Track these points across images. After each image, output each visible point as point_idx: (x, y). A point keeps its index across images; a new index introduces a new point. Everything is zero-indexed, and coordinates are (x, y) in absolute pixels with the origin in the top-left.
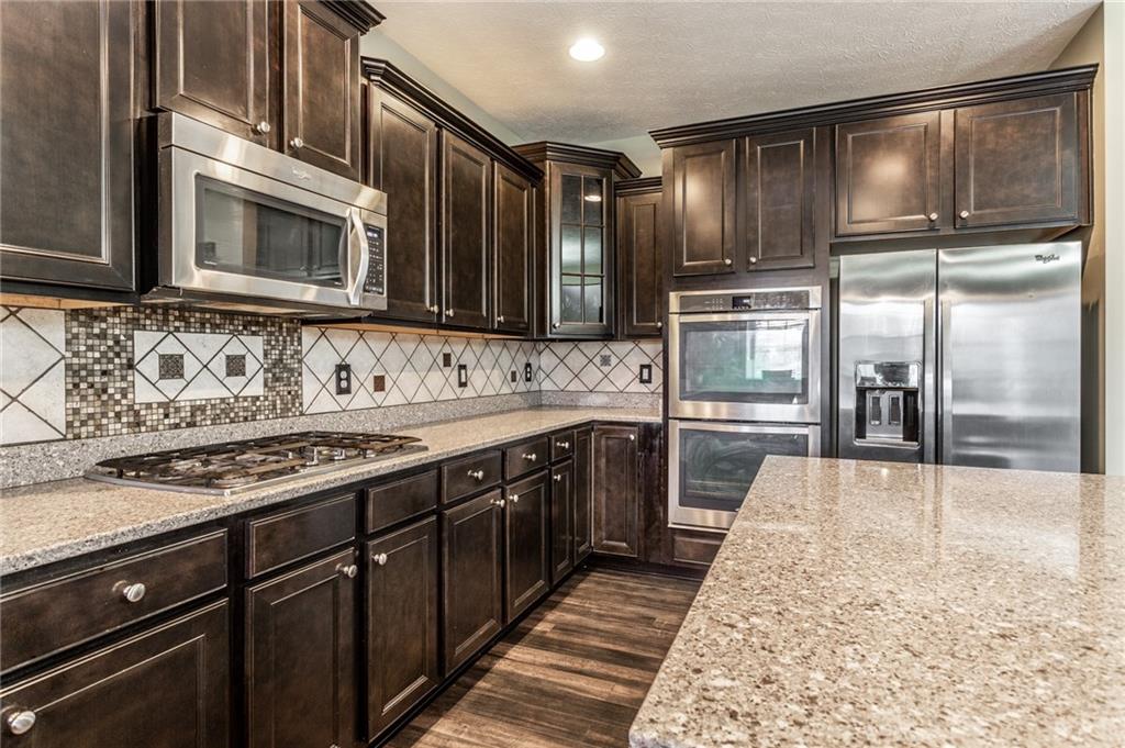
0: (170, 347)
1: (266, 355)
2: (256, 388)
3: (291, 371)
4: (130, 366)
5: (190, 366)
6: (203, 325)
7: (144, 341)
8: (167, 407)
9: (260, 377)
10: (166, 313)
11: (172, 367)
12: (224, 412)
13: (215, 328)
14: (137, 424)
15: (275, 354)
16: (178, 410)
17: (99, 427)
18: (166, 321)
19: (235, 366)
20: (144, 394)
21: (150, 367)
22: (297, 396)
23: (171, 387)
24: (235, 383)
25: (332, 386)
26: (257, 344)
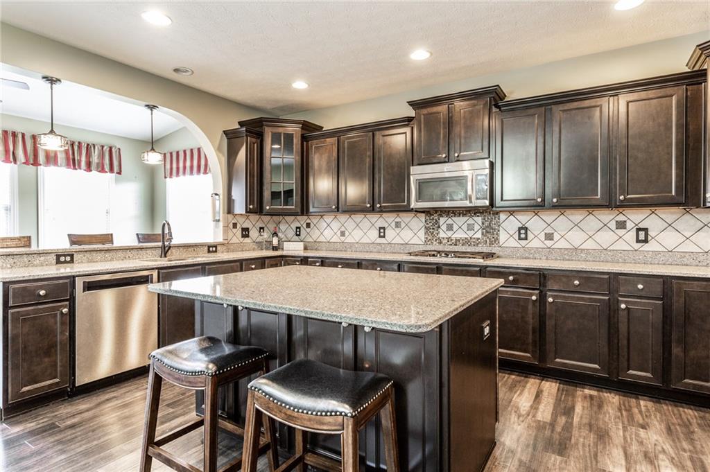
0: (450, 221)
1: (483, 223)
2: (479, 235)
3: (495, 230)
4: (439, 227)
5: (455, 227)
6: (460, 215)
7: (442, 220)
8: (449, 239)
9: (480, 231)
10: (449, 211)
11: (450, 227)
12: (466, 242)
13: (464, 215)
14: (441, 243)
15: (487, 223)
16: (451, 240)
17: (432, 243)
18: (448, 214)
19: (470, 227)
20: (442, 235)
21: (444, 227)
22: (497, 239)
23: (449, 233)
24: (471, 233)
25: (516, 236)
26: (479, 219)
